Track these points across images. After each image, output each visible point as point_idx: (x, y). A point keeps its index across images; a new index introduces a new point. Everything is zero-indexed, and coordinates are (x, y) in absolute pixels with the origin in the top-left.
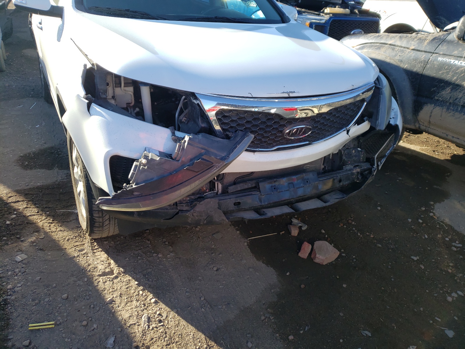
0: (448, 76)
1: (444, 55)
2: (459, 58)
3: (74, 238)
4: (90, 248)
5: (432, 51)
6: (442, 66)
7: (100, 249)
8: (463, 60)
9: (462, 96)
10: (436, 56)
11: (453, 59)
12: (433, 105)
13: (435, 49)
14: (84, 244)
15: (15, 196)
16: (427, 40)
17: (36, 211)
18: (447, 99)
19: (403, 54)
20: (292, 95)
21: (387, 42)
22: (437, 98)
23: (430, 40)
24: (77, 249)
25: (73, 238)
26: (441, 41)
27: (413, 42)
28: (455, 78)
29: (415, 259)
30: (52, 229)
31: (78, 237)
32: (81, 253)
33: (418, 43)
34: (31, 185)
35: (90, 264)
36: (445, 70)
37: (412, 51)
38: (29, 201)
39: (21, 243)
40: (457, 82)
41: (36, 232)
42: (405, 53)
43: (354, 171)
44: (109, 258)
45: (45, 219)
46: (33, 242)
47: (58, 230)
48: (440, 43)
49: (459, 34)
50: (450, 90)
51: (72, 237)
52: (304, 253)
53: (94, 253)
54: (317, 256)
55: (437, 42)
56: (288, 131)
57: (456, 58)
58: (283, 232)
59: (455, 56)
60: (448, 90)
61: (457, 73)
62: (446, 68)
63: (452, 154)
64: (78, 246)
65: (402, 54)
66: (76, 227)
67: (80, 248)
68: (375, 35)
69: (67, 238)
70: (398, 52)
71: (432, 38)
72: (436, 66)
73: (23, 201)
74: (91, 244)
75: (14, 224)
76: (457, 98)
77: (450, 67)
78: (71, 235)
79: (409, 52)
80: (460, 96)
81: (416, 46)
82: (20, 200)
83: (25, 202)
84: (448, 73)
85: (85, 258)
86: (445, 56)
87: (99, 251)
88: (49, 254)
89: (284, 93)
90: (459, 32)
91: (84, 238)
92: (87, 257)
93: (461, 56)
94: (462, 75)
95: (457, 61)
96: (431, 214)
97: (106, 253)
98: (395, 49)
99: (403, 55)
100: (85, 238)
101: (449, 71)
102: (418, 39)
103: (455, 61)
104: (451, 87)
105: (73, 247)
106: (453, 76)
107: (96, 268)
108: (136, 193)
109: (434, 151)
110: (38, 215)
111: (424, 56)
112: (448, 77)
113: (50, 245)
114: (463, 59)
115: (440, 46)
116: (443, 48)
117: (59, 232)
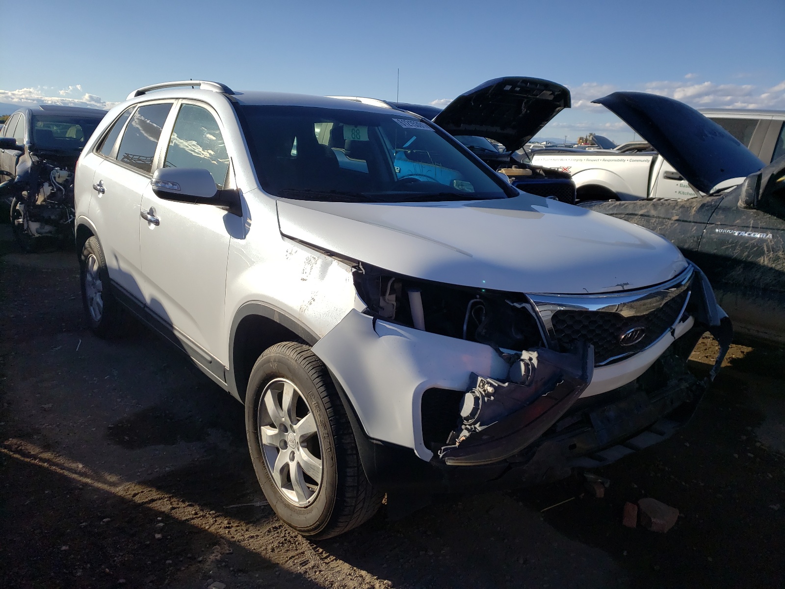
0: (736, 251)
1: (723, 226)
2: (745, 229)
3: (281, 545)
4: (318, 558)
5: (705, 222)
6: (723, 240)
7: (332, 558)
8: (751, 231)
9: (761, 276)
10: (712, 227)
11: (737, 230)
12: (722, 291)
13: (708, 219)
14: (303, 553)
15: (142, 492)
16: (695, 208)
17: (193, 512)
18: (740, 281)
19: (664, 226)
20: (626, 288)
21: (636, 213)
22: (726, 281)
23: (698, 208)
24: (297, 562)
25: (279, 546)
26: (714, 208)
27: (674, 211)
28: (746, 253)
29: (776, 508)
30: (236, 536)
31: (286, 543)
32: (306, 567)
33: (682, 212)
34: (157, 471)
35: (332, 582)
36: (730, 244)
37: (676, 222)
38: (170, 497)
39: (201, 565)
40: (749, 259)
41: (215, 544)
42: (667, 225)
43: (682, 387)
44: (355, 568)
45: (214, 523)
46: (218, 562)
47: (246, 536)
48: (713, 210)
49: (747, 200)
50: (742, 270)
51: (276, 544)
52: (630, 520)
53: (328, 563)
54: (653, 520)
55: (708, 210)
56: (623, 337)
57: (741, 228)
58: (583, 495)
59: (738, 227)
60: (739, 270)
61: (747, 247)
62: (730, 242)
63: (731, 359)
64: (294, 557)
65: (662, 227)
66: (273, 528)
67: (300, 560)
68: (616, 204)
69: (270, 547)
70: (655, 224)
71: (699, 205)
72: (715, 240)
73: (162, 498)
74: (314, 550)
75: (169, 537)
76: (754, 280)
77: (736, 241)
78: (272, 542)
79: (671, 224)
80: (758, 276)
81: (680, 216)
82: (155, 497)
83: (166, 499)
84: (734, 248)
85: (317, 573)
86: (725, 226)
87: (332, 559)
88: (257, 576)
89: (618, 285)
90: (746, 197)
91: (297, 543)
92: (320, 571)
93: (746, 225)
94: (755, 249)
95: (744, 232)
96: (758, 444)
97: (345, 562)
98: (651, 221)
99: (665, 228)
100: (299, 544)
101: (736, 246)
102: (681, 207)
103: (740, 232)
104: (742, 265)
105: (288, 561)
106: (742, 251)
107: (346, 586)
108: (485, 437)
109: (707, 357)
110: (200, 517)
111: (695, 228)
112: (736, 253)
113: (250, 562)
114: (751, 229)
115: (714, 214)
116: (719, 217)
117: (250, 541)
